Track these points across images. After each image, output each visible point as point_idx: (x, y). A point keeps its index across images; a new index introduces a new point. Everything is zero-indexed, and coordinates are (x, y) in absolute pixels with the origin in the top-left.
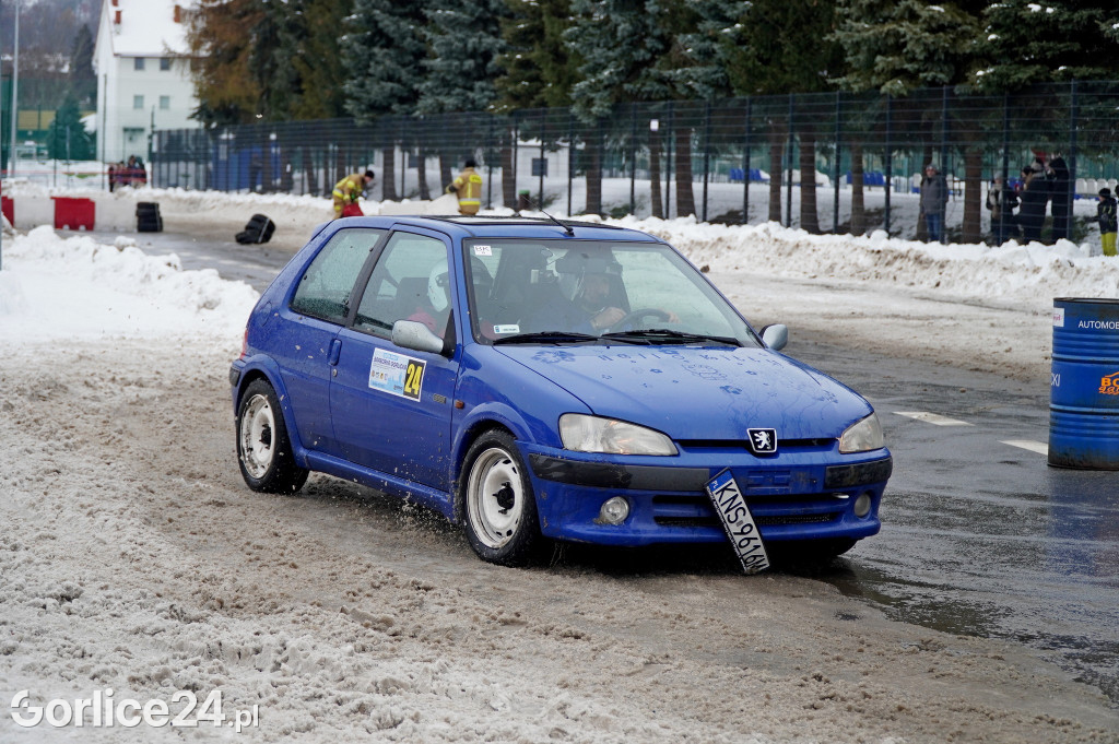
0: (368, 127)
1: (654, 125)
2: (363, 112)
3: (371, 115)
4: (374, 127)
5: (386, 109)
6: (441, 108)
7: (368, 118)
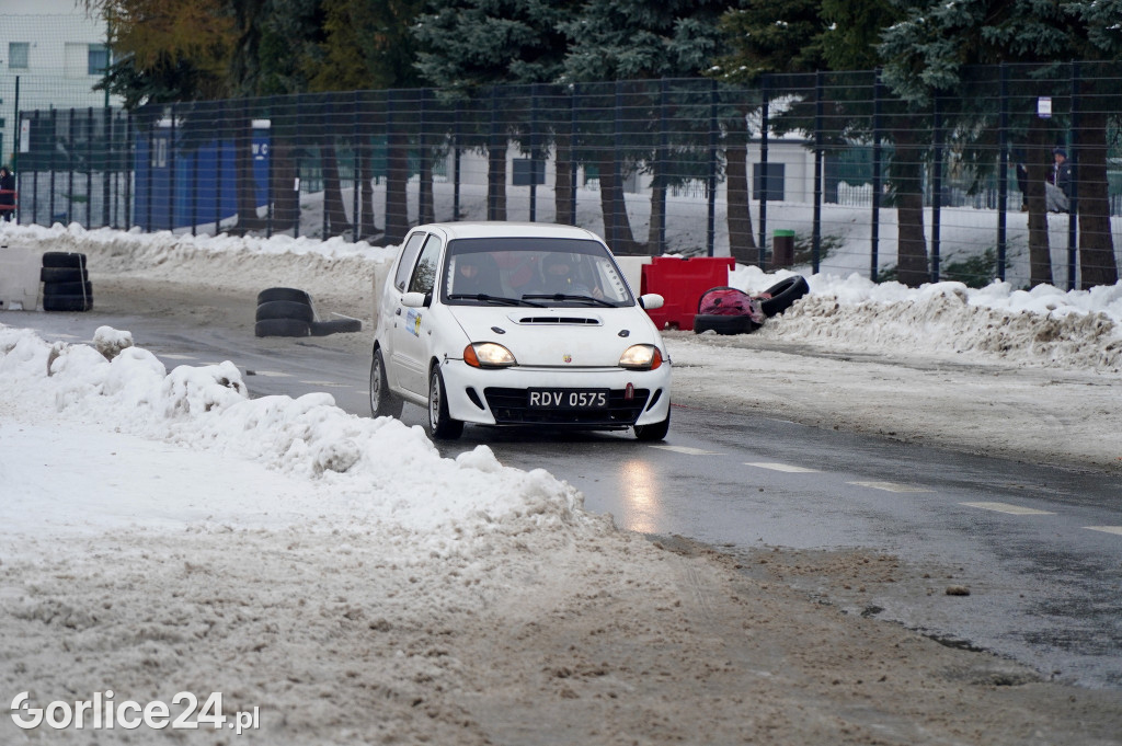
0: (461, 105)
1: (1045, 107)
2: (451, 76)
3: (467, 82)
4: (473, 105)
5: (499, 70)
6: (611, 68)
7: (460, 89)
